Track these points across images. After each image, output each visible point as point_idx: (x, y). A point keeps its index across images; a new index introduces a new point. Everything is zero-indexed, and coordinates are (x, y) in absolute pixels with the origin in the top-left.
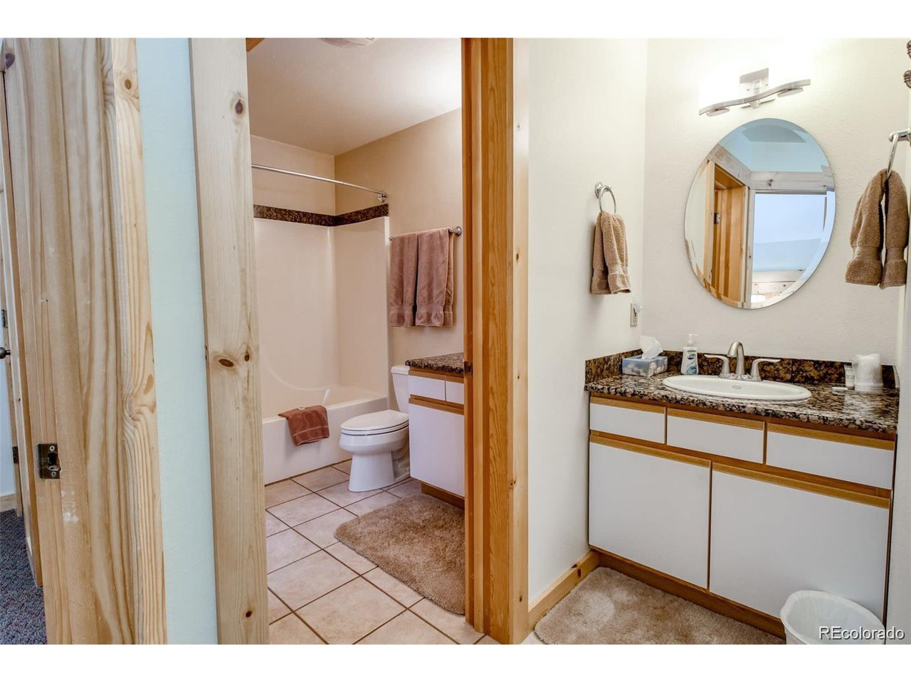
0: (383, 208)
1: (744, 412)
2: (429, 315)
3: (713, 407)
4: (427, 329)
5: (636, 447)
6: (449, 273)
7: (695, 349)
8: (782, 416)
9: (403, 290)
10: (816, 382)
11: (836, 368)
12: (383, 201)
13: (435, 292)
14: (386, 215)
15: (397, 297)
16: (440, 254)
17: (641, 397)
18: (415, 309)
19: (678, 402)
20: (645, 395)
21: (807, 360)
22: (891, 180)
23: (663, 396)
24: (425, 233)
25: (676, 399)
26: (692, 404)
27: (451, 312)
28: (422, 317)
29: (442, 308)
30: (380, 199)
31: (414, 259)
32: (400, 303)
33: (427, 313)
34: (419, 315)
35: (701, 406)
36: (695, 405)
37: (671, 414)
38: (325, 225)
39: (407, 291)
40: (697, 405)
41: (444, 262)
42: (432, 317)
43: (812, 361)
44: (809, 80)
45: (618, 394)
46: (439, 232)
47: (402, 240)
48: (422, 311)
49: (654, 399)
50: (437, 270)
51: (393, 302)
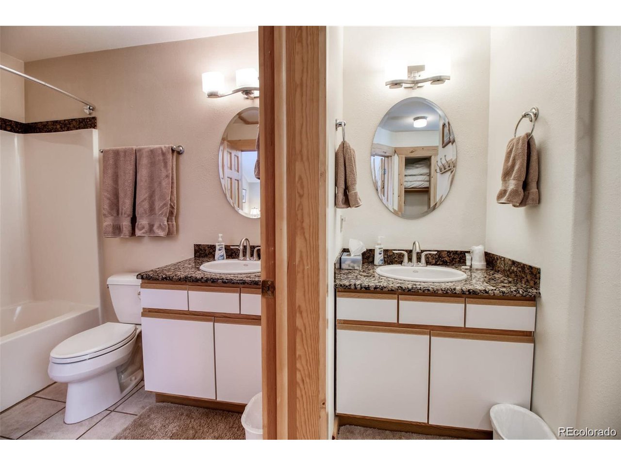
0: (90, 121)
1: (455, 293)
2: (151, 226)
3: (435, 291)
4: (146, 240)
5: (375, 328)
6: (172, 187)
7: (382, 246)
8: (479, 293)
9: (118, 201)
10: (448, 264)
11: (458, 255)
12: (90, 114)
13: (158, 204)
14: (94, 128)
15: (112, 209)
16: (163, 169)
17: (382, 289)
18: (134, 220)
19: (410, 290)
20: (385, 288)
21: (443, 251)
22: (531, 140)
23: (398, 287)
24: (143, 149)
25: (408, 288)
26: (420, 291)
27: (174, 223)
28: (143, 228)
29: (166, 219)
30: (87, 111)
31: (132, 172)
32: (115, 215)
33: (149, 224)
34: (140, 226)
35: (426, 292)
36: (422, 292)
37: (402, 300)
38: (10, 131)
39: (124, 203)
40: (424, 291)
41: (167, 176)
42: (155, 228)
43: (446, 251)
44: (449, 77)
45: (363, 289)
46: (161, 149)
47: (117, 153)
48: (142, 222)
49: (392, 290)
50: (160, 183)
51: (107, 213)
